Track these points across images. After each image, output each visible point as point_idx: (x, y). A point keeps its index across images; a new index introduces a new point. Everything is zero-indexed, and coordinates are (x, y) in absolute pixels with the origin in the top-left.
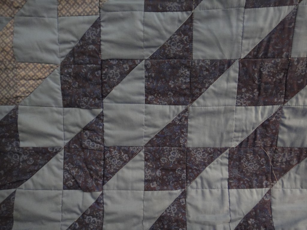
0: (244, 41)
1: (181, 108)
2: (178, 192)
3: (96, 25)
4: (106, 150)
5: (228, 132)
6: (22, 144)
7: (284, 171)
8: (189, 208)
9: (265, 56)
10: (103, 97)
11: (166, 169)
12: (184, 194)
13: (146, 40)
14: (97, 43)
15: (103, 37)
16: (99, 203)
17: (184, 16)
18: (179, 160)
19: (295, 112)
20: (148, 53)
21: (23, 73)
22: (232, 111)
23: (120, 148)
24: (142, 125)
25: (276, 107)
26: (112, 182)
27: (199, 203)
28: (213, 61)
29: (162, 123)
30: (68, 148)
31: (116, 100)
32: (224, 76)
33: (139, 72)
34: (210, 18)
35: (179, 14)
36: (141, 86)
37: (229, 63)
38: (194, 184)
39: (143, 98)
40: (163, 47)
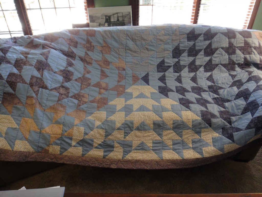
0: (204, 46)
1: (194, 58)
2: (195, 73)
3: (179, 44)
4: (181, 66)
5: (203, 62)
6: (165, 65)
7: (214, 69)
8: (197, 76)
9: (208, 48)
10: (180, 56)
11: (192, 69)
12: (196, 74)
13: (188, 46)
14: (179, 47)
15: (180, 46)
16: (180, 75)
17: (194, 42)
18: (194, 67)
19: (214, 57)
20: (188, 48)
21: (165, 53)
22: (203, 58)
23: (183, 66)
24: (187, 61)
25: (211, 57)
26: (182, 71)
27: (199, 75)
28: (199, 49)
29: (191, 60)
30: (173, 65)
31: (182, 57)
32: (201, 52)
33: (186, 51)
34: (198, 42)
35: (193, 42)
36: (187, 54)
37: (202, 50)
38: (198, 72)
39: (187, 56)
40: (190, 47)
